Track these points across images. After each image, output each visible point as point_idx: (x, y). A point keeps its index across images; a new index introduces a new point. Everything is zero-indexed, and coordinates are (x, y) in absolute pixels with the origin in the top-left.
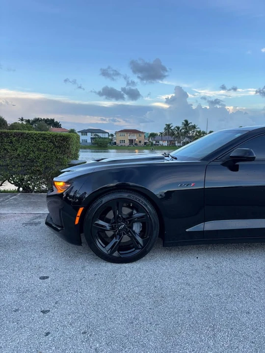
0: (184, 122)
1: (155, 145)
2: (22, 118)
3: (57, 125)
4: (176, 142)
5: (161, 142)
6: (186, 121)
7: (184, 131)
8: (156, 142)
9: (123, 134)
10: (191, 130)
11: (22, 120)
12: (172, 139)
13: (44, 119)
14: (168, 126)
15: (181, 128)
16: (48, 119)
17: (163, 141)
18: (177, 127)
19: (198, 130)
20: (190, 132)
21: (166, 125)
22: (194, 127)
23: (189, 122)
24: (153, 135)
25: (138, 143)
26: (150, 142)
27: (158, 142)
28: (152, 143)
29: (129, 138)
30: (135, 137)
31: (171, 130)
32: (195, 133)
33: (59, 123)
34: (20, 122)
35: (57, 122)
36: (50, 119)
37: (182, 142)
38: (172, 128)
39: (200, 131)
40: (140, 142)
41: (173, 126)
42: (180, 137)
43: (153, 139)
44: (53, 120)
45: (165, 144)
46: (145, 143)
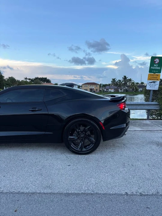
0: (124, 77)
1: (105, 91)
2: (26, 78)
3: (48, 81)
4: (119, 90)
5: (110, 90)
6: (125, 77)
7: (123, 82)
8: (107, 90)
9: (86, 85)
10: (128, 82)
11: (26, 79)
12: (116, 88)
13: (41, 78)
14: (114, 80)
15: (121, 81)
16: (43, 78)
17: (111, 89)
18: (119, 80)
19: (133, 82)
20: (128, 83)
21: (113, 79)
22: (130, 80)
23: (127, 77)
24: (105, 86)
25: (95, 91)
26: (103, 90)
27: (108, 90)
28: (104, 90)
29: (90, 88)
30: (93, 87)
31: (116, 82)
32: (130, 84)
33: (49, 80)
34: (25, 80)
35: (48, 79)
36: (44, 77)
37: (123, 90)
38: (116, 81)
39: (134, 83)
40: (97, 90)
41: (117, 80)
42: (121, 86)
43: (104, 88)
44: (46, 78)
45: (113, 91)
46: (100, 91)
